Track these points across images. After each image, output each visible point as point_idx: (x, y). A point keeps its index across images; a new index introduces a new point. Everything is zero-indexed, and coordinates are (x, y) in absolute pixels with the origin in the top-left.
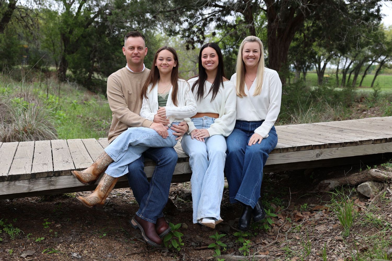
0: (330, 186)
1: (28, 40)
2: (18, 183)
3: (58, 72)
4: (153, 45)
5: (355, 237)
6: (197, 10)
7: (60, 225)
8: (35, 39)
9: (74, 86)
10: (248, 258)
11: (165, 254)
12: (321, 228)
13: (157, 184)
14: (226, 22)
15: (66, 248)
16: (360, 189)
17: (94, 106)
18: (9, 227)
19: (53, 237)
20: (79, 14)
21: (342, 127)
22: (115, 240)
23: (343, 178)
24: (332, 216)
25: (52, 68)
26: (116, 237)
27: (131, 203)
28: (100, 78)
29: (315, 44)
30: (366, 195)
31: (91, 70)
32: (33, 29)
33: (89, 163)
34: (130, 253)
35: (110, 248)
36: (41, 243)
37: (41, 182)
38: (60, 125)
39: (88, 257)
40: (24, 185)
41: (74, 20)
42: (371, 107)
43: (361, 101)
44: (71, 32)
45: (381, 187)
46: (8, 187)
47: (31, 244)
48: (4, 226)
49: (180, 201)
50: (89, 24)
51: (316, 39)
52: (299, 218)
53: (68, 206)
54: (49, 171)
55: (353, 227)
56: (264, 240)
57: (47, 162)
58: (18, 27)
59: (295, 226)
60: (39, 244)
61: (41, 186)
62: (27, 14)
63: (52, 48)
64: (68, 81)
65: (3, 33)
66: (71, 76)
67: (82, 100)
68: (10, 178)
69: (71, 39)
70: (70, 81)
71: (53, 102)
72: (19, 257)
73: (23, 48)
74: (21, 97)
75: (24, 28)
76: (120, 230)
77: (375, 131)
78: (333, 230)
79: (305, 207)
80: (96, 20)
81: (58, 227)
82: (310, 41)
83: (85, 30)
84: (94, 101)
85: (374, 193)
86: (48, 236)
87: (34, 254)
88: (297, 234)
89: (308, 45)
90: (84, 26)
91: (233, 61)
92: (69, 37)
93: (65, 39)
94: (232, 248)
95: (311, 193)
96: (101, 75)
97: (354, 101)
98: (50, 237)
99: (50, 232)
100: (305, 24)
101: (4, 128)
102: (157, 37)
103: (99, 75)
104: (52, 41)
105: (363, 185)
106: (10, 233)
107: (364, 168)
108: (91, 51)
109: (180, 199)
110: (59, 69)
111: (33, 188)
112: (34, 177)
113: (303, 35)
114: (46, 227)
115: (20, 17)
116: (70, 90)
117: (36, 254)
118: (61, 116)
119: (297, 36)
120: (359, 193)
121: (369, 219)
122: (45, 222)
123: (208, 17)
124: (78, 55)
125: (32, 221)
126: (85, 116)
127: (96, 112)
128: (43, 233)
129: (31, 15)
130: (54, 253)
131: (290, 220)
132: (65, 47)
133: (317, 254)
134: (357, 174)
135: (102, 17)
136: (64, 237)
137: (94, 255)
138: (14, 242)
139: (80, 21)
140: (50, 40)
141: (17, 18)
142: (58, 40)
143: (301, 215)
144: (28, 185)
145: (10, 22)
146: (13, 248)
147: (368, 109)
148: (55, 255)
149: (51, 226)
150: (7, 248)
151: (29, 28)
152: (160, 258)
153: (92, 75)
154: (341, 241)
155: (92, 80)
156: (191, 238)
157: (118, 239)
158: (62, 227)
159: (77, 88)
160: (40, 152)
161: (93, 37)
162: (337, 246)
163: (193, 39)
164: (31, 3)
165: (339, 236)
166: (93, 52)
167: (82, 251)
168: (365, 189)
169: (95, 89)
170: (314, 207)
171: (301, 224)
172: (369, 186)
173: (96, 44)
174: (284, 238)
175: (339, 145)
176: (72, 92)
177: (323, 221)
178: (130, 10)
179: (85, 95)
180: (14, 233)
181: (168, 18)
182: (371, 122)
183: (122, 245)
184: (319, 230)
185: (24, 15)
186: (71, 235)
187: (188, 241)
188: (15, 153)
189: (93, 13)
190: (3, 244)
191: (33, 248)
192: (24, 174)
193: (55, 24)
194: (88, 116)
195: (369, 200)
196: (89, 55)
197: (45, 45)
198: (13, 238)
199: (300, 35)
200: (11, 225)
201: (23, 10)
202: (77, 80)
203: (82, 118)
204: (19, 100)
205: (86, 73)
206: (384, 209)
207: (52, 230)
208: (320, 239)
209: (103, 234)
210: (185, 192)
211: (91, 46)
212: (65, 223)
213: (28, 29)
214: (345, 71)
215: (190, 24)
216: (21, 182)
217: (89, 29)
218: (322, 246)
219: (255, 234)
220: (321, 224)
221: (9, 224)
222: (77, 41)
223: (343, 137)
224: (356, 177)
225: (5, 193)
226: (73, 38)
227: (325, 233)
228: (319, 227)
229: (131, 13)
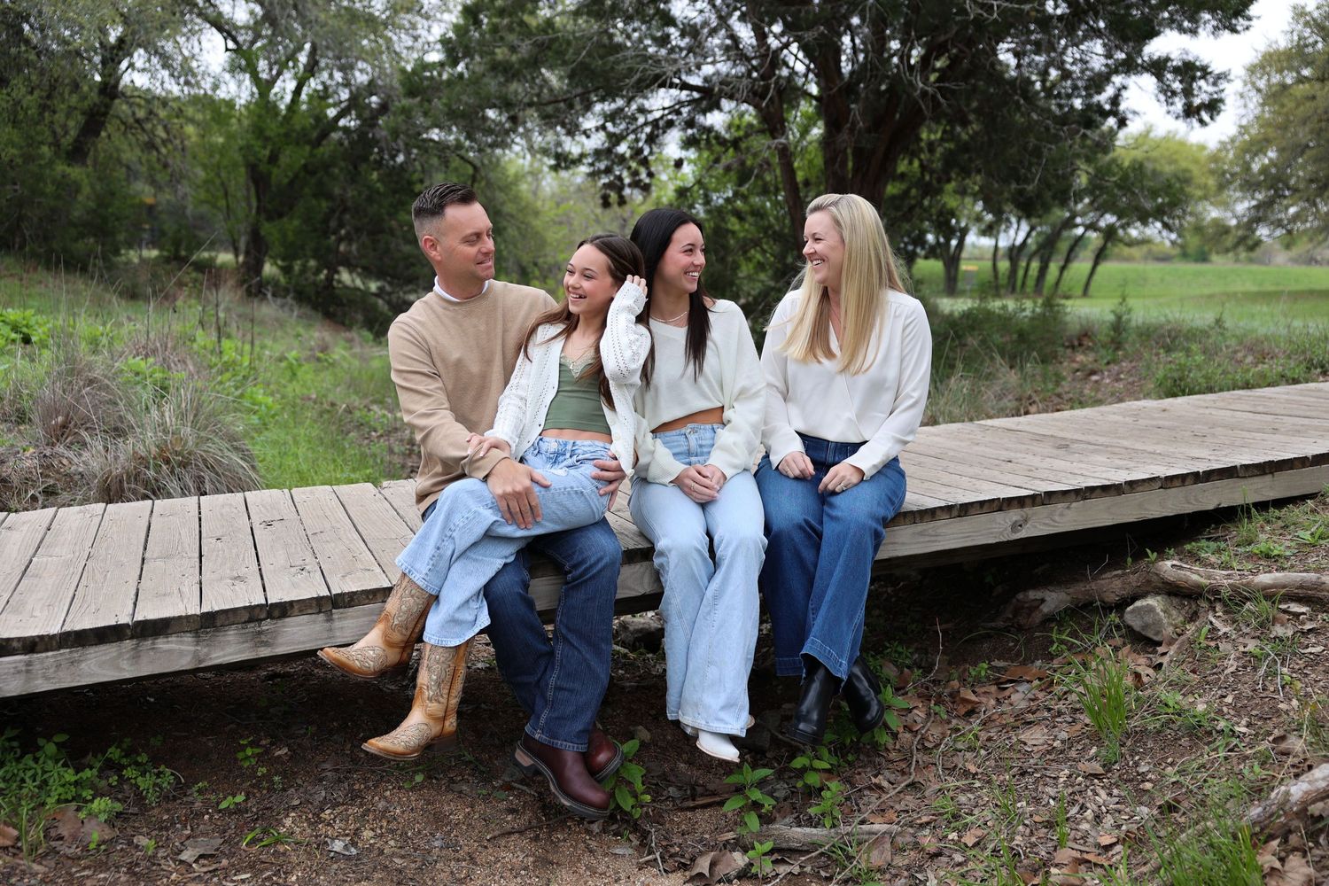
0: (1045, 609)
1: (153, 182)
2: (162, 644)
3: (242, 270)
4: (501, 189)
5: (1137, 764)
6: (630, 101)
7: (285, 750)
8: (176, 179)
9: (286, 309)
10: (837, 833)
11: (596, 828)
12: (1035, 737)
13: (570, 636)
14: (709, 130)
15: (310, 824)
16: (1131, 617)
17: (345, 365)
18: (137, 764)
19: (269, 790)
20: (295, 108)
21: (1061, 434)
22: (449, 790)
23: (1082, 584)
24: (1060, 700)
25: (225, 257)
26: (452, 781)
27: (480, 665)
28: (359, 283)
29: (950, 187)
30: (1150, 634)
31: (332, 263)
32: (169, 152)
33: (367, 573)
34: (497, 833)
35: (439, 819)
36: (238, 810)
37: (231, 638)
38: (259, 432)
39: (376, 852)
40: (183, 647)
41: (282, 124)
42: (1108, 363)
43: (1080, 345)
44: (273, 159)
45: (1191, 611)
46: (136, 657)
47: (206, 817)
48: (125, 761)
49: (618, 652)
50: (324, 135)
51: (953, 175)
52: (970, 707)
53: (301, 686)
54: (255, 603)
55: (1128, 735)
56: (876, 776)
57: (243, 571)
58: (125, 147)
59: (959, 730)
60: (231, 814)
61: (230, 649)
62: (151, 112)
63: (222, 203)
64: (269, 296)
65: (84, 164)
66: (278, 281)
67: (311, 349)
68: (138, 630)
69: (273, 177)
70: (274, 295)
71: (234, 362)
72: (174, 861)
73: (142, 204)
74: (147, 356)
75: (142, 151)
76: (460, 756)
77: (1159, 449)
78: (1069, 743)
79: (983, 673)
80: (342, 123)
81: (280, 756)
82: (939, 181)
83: (315, 151)
84: (345, 349)
85: (1171, 629)
86: (253, 786)
87: (217, 850)
88: (969, 755)
89: (931, 190)
90: (309, 142)
91: (730, 235)
92: (270, 173)
93: (258, 178)
94: (785, 799)
95: (992, 628)
96: (359, 275)
97: (1063, 345)
98: (260, 789)
99: (259, 774)
100: (924, 136)
101: (103, 452)
102: (508, 166)
103: (354, 275)
104: (223, 184)
105: (1142, 607)
106: (144, 783)
107: (1140, 555)
108: (332, 211)
109: (618, 648)
110: (244, 263)
111: (207, 655)
112: (208, 623)
113: (916, 163)
114: (246, 764)
115: (131, 120)
116: (277, 320)
117: (224, 848)
118: (260, 404)
119: (902, 167)
120: (1129, 628)
121: (1171, 711)
122: (243, 748)
123: (662, 117)
124: (296, 223)
125: (204, 739)
126: (325, 396)
127: (353, 385)
128: (237, 777)
129: (162, 113)
130: (278, 842)
131: (941, 710)
132: (259, 200)
133: (1037, 819)
134: (1119, 572)
135: (359, 117)
136: (301, 790)
137: (392, 843)
138: (156, 811)
139: (298, 127)
140: (218, 181)
141: (124, 123)
142: (239, 181)
143: (973, 698)
144: (192, 648)
145: (103, 134)
146: (154, 833)
147: (1104, 368)
148: (281, 848)
149: (261, 759)
150: (137, 831)
151: (157, 150)
152: (584, 842)
153: (336, 277)
154: (1096, 776)
155: (337, 291)
156: (664, 773)
157: (456, 787)
158: (292, 758)
159: (295, 313)
160: (218, 535)
161: (336, 171)
162: (1090, 793)
163: (620, 178)
164: (163, 83)
165: (1089, 760)
166: (337, 214)
167: (357, 832)
168: (1146, 619)
169: (345, 314)
170: (1005, 669)
171: (975, 723)
172: (1158, 610)
173: (344, 189)
174: (933, 768)
175: (1073, 495)
176: (282, 326)
177: (1038, 714)
178: (444, 101)
179: (318, 333)
180: (155, 785)
181: (549, 120)
182: (1136, 415)
183: (472, 807)
184: (1030, 743)
185: (141, 114)
186: (321, 780)
187: (657, 785)
188: (146, 541)
189: (334, 105)
190: (126, 820)
191: (213, 831)
192: (180, 617)
193: (230, 137)
194: (331, 397)
195: (1160, 649)
196: (326, 221)
197: (202, 195)
198: (152, 798)
199: (911, 163)
200: (143, 758)
201: (138, 100)
202: (295, 291)
203: (315, 403)
204: (143, 364)
205: (318, 271)
206: (1209, 679)
207: (264, 770)
208: (1036, 771)
209: (415, 772)
210: (631, 628)
211: (330, 197)
212: (298, 741)
213: (155, 153)
214: (1015, 253)
215: (610, 136)
216: (173, 638)
217: (325, 150)
218: (1047, 794)
219: (850, 758)
220: (1030, 723)
221: (139, 754)
222: (291, 183)
223: (1075, 467)
224: (1117, 584)
225: (127, 675)
226: (279, 176)
227: (1049, 752)
228: (1028, 733)
229: (446, 109)
